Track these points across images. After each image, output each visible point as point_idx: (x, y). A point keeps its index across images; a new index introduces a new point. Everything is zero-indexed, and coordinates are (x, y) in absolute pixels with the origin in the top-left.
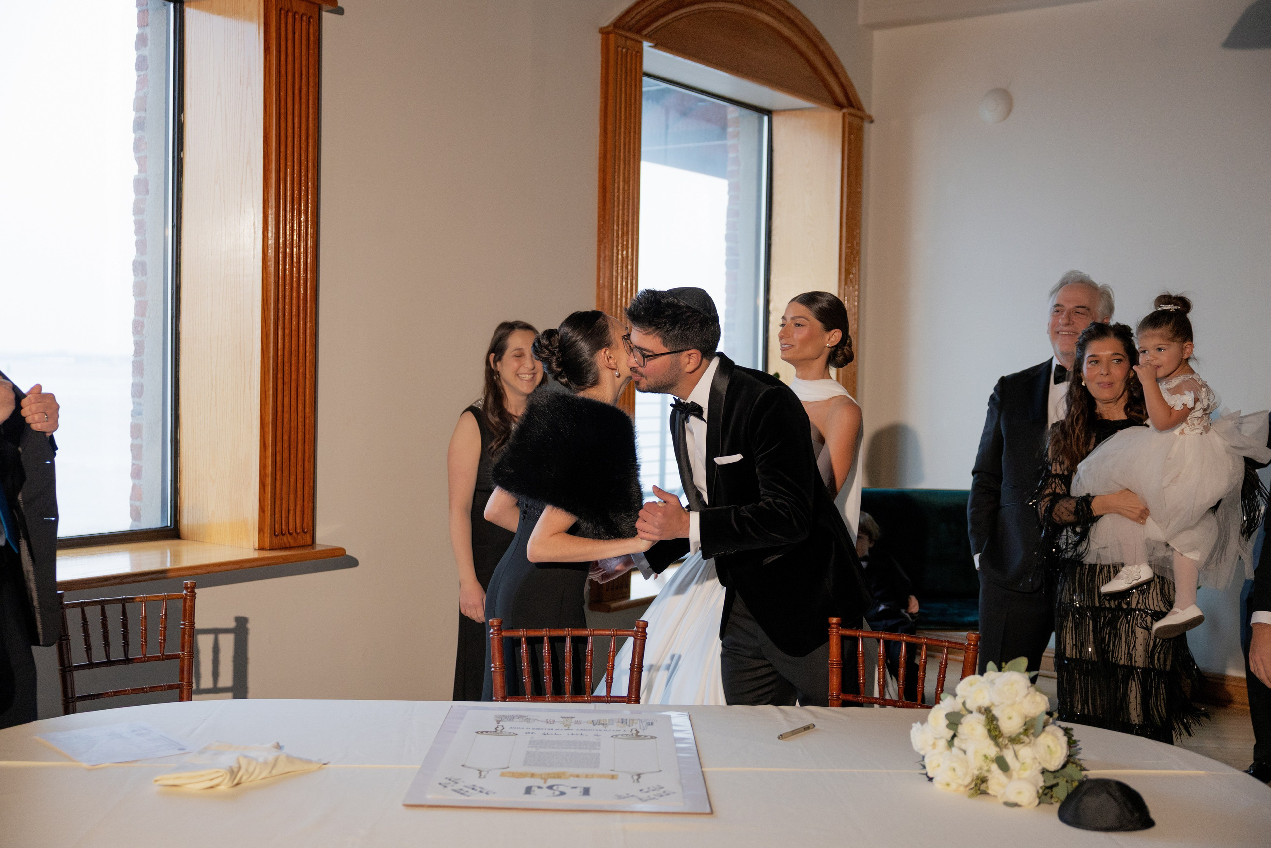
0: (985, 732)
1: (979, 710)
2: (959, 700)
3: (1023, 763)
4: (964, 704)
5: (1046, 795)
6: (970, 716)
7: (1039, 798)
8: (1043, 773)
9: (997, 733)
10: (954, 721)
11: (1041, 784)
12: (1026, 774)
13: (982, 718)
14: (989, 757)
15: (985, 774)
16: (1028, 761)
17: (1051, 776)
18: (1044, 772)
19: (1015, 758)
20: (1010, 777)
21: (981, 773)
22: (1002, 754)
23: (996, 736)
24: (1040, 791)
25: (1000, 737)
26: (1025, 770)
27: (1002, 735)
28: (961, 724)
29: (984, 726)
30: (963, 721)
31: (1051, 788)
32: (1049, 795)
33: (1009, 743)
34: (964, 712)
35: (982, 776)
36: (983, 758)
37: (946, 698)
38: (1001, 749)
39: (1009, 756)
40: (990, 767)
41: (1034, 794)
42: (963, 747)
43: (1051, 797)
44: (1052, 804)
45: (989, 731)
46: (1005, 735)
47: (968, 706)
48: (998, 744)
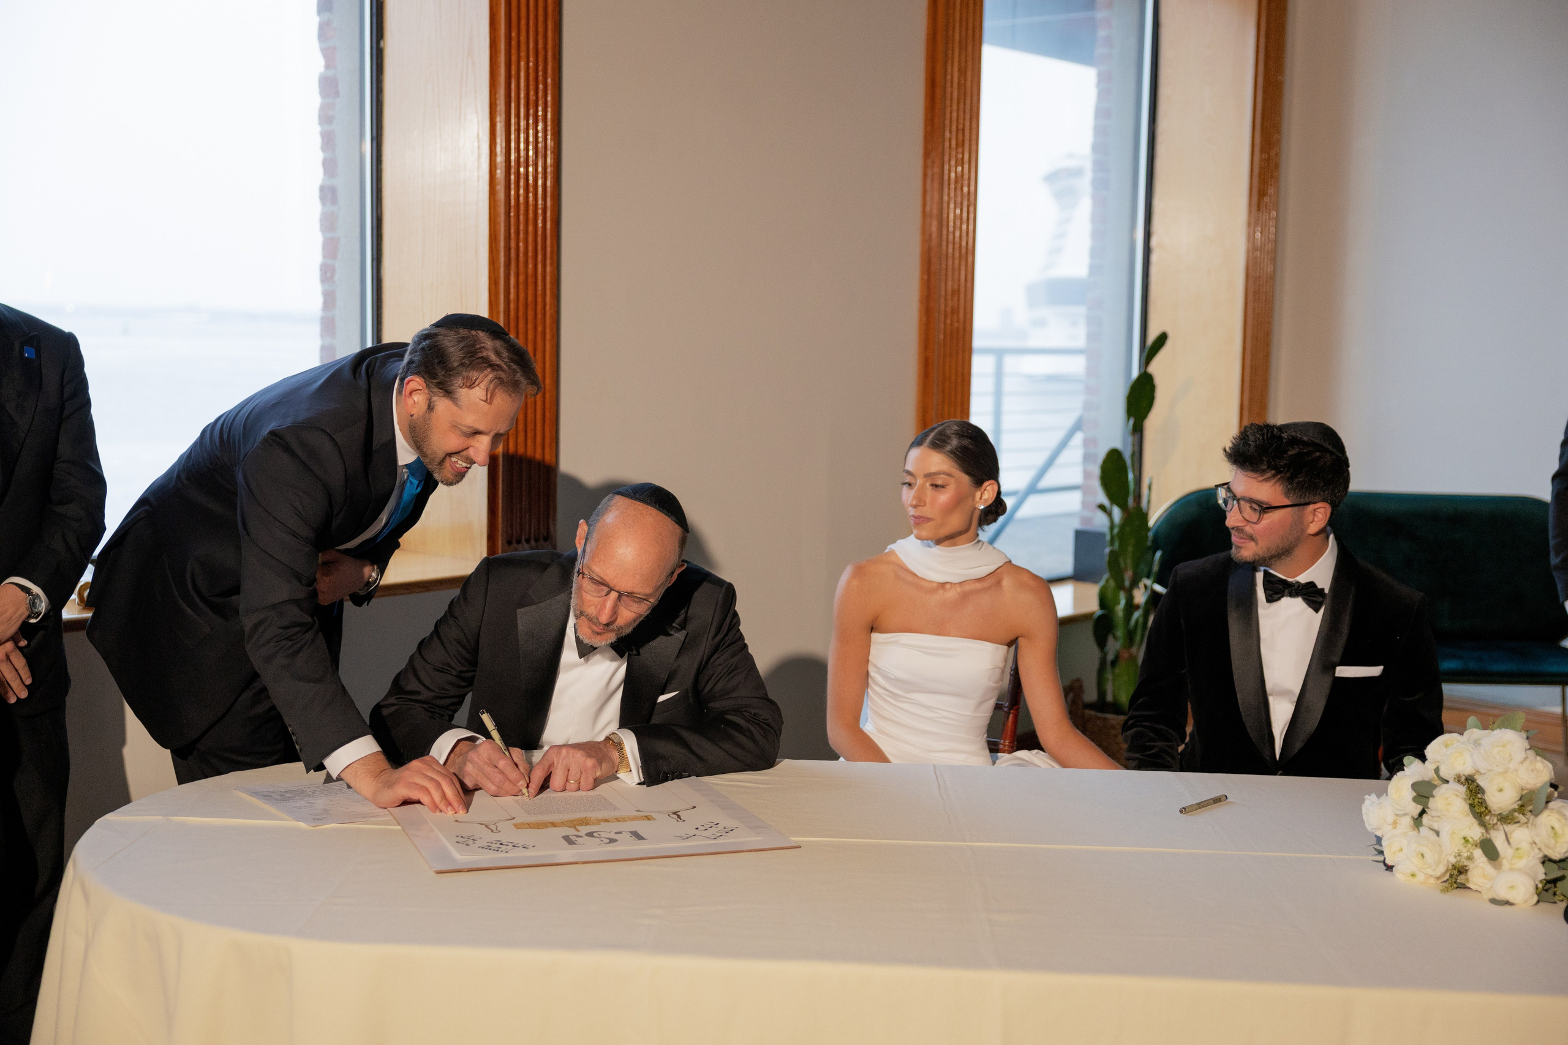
0: (1467, 807)
1: (1458, 779)
2: (1430, 766)
3: (1517, 849)
4: (1437, 770)
5: (1547, 890)
6: (1445, 786)
7: (1538, 895)
8: (1543, 863)
9: (1483, 809)
10: (1423, 793)
11: (1543, 877)
12: (1521, 863)
13: (1462, 789)
14: (1471, 840)
15: (1466, 863)
16: (1525, 846)
17: (1555, 866)
18: (1546, 860)
19: (1506, 843)
20: (1498, 867)
21: (1459, 861)
22: (1488, 836)
23: (1481, 813)
24: (1540, 886)
25: (1486, 815)
26: (1520, 858)
27: (1490, 812)
28: (1433, 796)
29: (1465, 800)
30: (1435, 792)
31: (1554, 881)
32: (1551, 892)
33: (1499, 823)
34: (1437, 782)
35: (1461, 864)
36: (1463, 841)
37: (1412, 763)
38: (1487, 831)
39: (1498, 838)
40: (1472, 853)
41: (1532, 890)
42: (1436, 826)
43: (1555, 894)
44: (1555, 903)
45: (1472, 806)
46: (1493, 813)
47: (1443, 773)
48: (1483, 824)
